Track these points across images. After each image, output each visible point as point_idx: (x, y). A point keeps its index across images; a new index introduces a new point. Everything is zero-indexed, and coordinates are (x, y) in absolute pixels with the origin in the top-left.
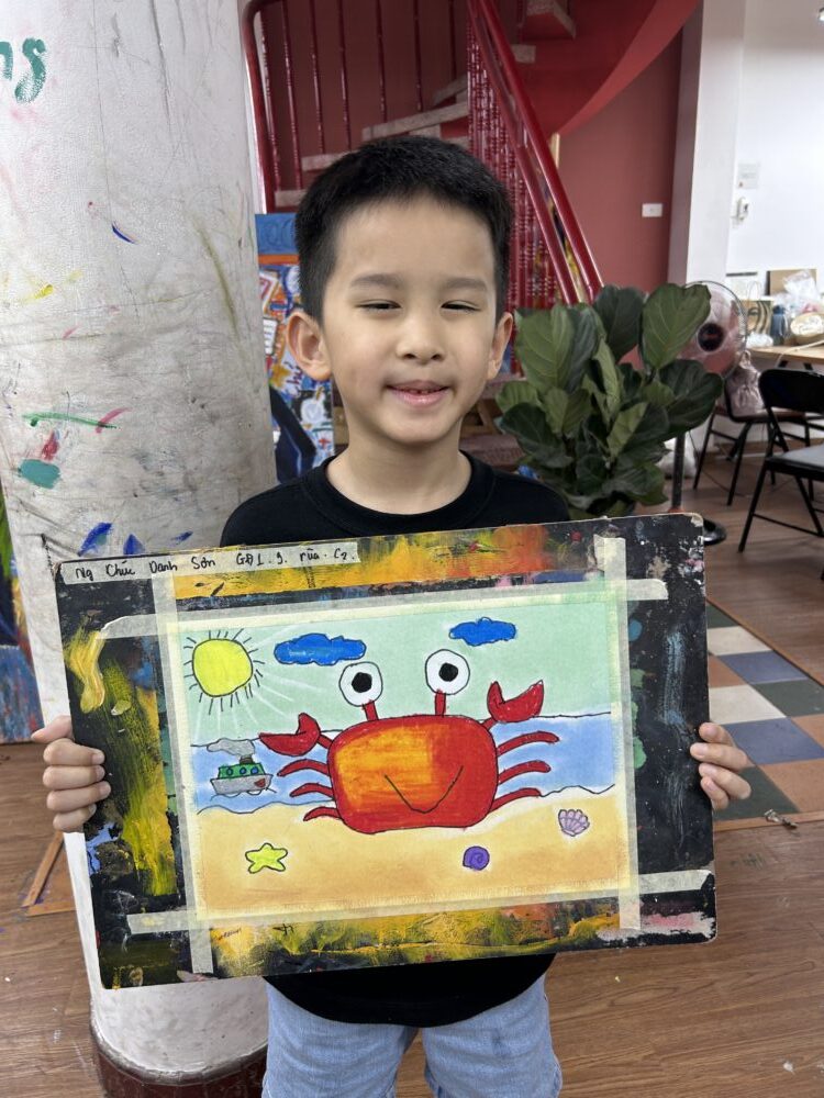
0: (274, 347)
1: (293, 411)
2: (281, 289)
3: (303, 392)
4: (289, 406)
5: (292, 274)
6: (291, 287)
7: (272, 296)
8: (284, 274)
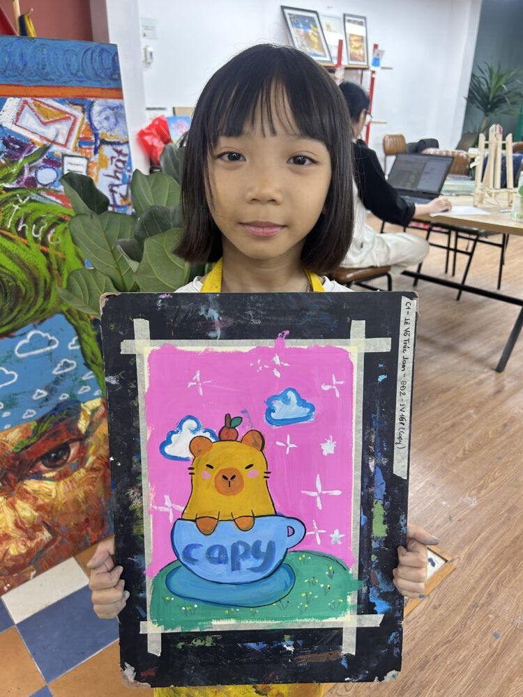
2: (87, 125)
5: (96, 108)
6: (96, 124)
7: (79, 133)
8: (87, 110)
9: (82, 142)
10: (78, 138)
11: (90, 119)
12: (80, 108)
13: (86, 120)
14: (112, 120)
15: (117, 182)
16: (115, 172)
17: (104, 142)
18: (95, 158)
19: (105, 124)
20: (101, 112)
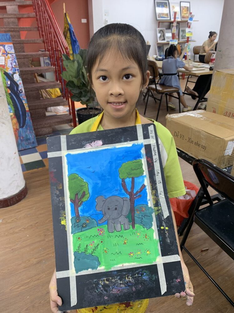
0: (5, 63)
1: (12, 77)
3: (13, 73)
4: (11, 76)
5: (6, 47)
6: (6, 49)
7: (2, 51)
8: (4, 47)
9: (3, 54)
10: (2, 53)
11: (5, 49)
12: (2, 46)
13: (4, 49)
14: (10, 49)
15: (12, 62)
16: (12, 60)
17: (8, 53)
18: (7, 57)
19: (8, 50)
20: (7, 47)
